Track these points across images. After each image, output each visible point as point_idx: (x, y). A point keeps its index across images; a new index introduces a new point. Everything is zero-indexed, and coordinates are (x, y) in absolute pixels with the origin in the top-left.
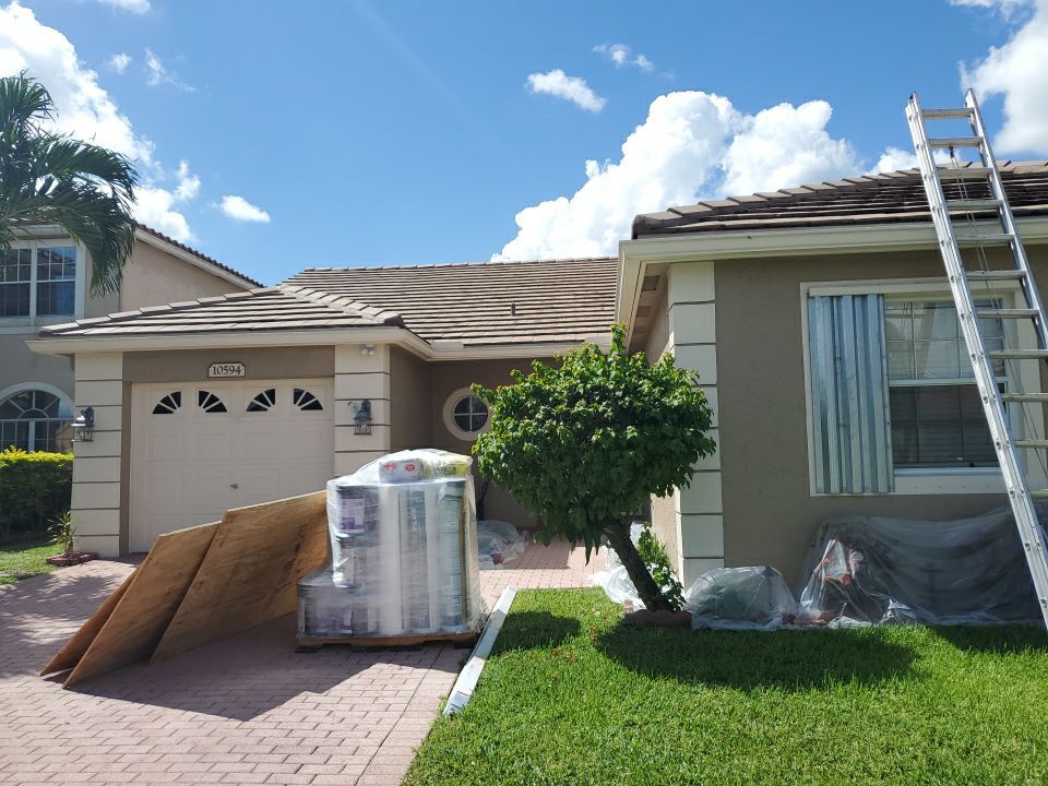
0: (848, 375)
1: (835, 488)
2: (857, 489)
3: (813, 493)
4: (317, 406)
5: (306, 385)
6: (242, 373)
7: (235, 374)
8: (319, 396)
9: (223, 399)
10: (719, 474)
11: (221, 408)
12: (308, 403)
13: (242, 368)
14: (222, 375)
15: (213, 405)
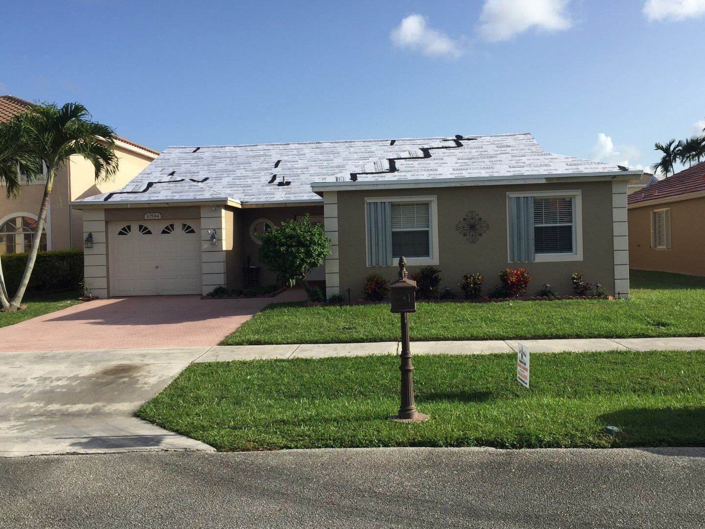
0: (379, 228)
1: (374, 264)
2: (381, 264)
3: (367, 266)
4: (192, 231)
5: (188, 223)
6: (160, 218)
7: (157, 218)
8: (193, 227)
9: (150, 228)
10: (338, 260)
11: (149, 232)
12: (189, 230)
13: (160, 215)
14: (151, 218)
15: (146, 231)
